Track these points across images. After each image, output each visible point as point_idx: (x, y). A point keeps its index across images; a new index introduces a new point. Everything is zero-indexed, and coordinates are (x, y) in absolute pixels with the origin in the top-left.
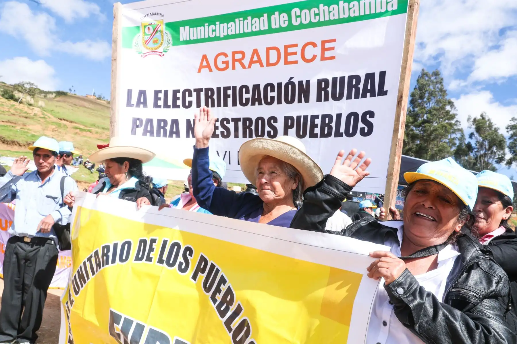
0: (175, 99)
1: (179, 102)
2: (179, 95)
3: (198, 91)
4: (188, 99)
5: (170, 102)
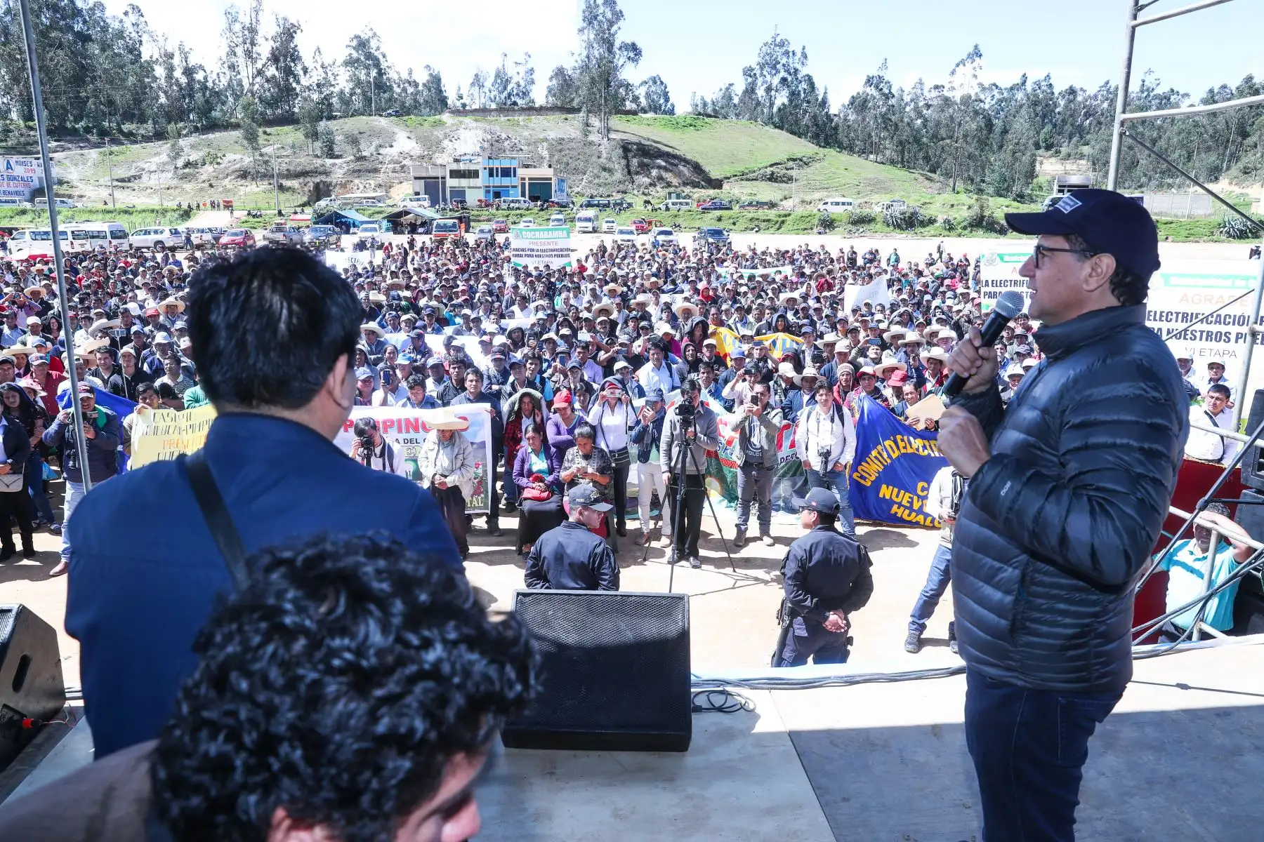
0: (1161, 316)
1: (1164, 318)
2: (1164, 314)
3: (1178, 314)
4: (1170, 317)
5: (1158, 318)
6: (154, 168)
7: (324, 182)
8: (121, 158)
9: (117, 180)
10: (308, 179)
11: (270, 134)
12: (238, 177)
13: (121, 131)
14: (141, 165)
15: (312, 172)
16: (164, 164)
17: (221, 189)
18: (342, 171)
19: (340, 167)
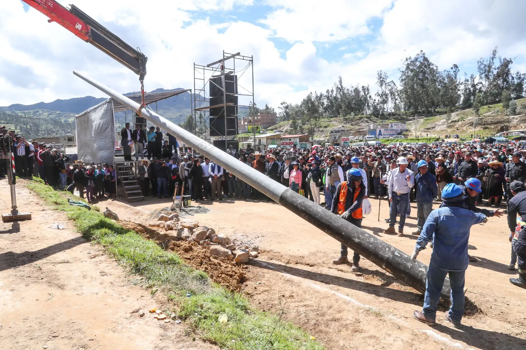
6: (440, 124)
7: (506, 126)
8: (431, 121)
9: (426, 129)
10: (499, 125)
11: (491, 107)
12: (470, 125)
13: (435, 111)
14: (436, 123)
15: (502, 122)
16: (445, 122)
17: (461, 130)
18: (517, 121)
19: (516, 119)
